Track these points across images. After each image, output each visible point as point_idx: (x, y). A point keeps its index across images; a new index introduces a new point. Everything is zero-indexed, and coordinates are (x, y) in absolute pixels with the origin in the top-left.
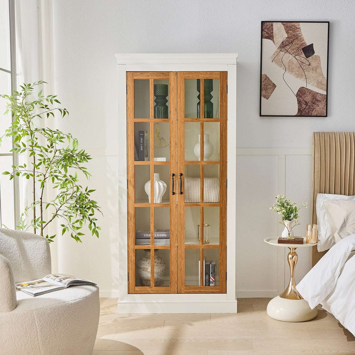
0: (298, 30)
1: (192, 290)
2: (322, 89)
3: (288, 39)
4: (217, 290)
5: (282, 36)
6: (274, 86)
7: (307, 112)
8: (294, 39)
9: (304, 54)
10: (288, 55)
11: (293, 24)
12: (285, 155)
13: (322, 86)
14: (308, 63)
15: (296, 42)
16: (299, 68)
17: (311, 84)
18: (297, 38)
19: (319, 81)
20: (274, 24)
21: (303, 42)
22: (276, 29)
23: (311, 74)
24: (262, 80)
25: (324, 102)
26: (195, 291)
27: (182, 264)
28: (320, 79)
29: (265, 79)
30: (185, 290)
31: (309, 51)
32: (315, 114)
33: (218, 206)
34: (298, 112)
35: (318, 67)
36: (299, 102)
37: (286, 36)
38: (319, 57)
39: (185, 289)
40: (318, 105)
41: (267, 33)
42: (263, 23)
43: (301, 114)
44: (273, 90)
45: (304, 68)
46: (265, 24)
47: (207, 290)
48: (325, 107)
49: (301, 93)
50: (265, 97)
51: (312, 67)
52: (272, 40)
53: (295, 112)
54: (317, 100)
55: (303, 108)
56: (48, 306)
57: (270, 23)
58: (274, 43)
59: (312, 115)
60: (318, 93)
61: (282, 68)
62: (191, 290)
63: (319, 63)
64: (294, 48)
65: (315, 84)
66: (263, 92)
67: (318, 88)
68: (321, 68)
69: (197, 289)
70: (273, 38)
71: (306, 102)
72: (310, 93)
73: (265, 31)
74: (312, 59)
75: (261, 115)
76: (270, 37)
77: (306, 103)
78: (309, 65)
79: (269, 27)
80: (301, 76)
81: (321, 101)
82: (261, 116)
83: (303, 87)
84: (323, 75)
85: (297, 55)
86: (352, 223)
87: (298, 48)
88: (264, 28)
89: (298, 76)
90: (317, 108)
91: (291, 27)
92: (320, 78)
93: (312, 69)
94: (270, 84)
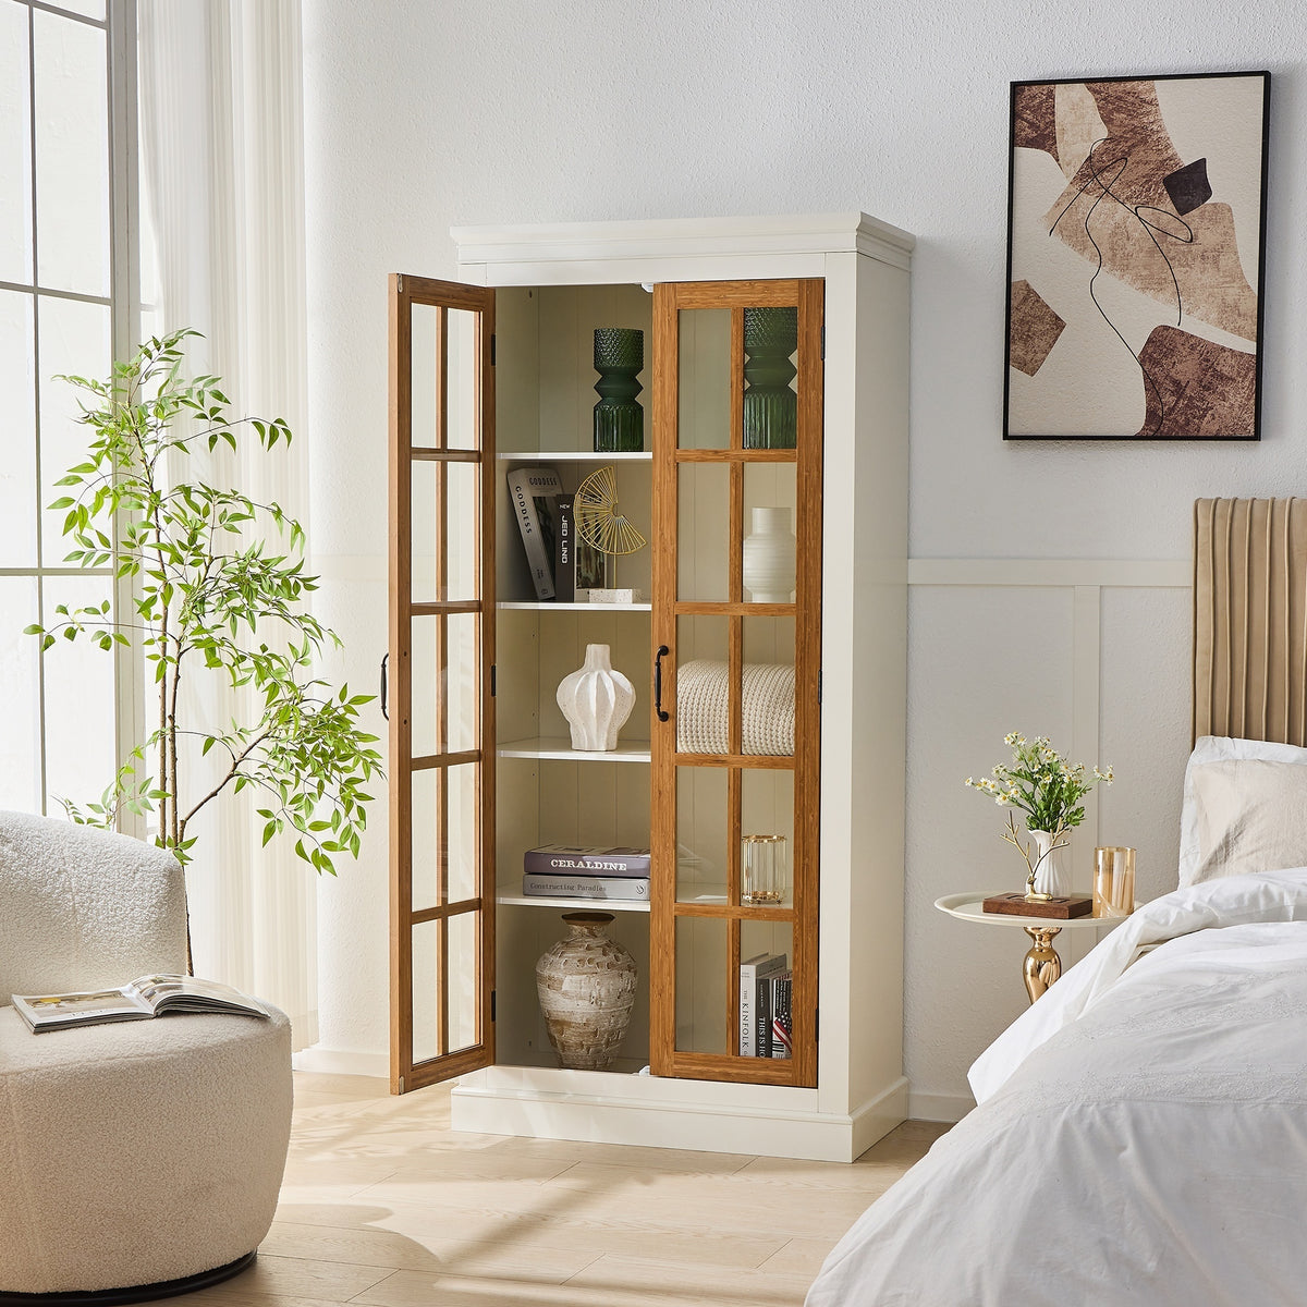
0: (1149, 108)
1: (699, 1068)
2: (1238, 331)
3: (1111, 146)
4: (783, 1074)
5: (1089, 134)
6: (1058, 324)
7: (1181, 420)
8: (1133, 146)
9: (1169, 199)
10: (1108, 205)
11: (1129, 85)
12: (1101, 587)
13: (1241, 322)
14: (1184, 235)
15: (1139, 153)
16: (1151, 253)
17: (1196, 314)
18: (1144, 141)
19: (1229, 300)
20: (1059, 88)
21: (1165, 156)
22: (1067, 109)
23: (1196, 277)
24: (1014, 303)
25: (1247, 383)
26: (708, 1072)
27: (666, 970)
28: (1232, 293)
29: (1025, 299)
30: (675, 1067)
31: (1188, 186)
32: (1213, 429)
33: (788, 767)
34: (1148, 422)
35: (1226, 246)
36: (1151, 385)
37: (1102, 132)
38: (1230, 210)
39: (676, 1063)
40: (1222, 394)
41: (1032, 125)
42: (1016, 88)
43: (1162, 427)
44: (1054, 342)
45: (1172, 254)
46: (1026, 93)
47: (752, 1072)
48: (1253, 401)
49: (1160, 348)
50: (1023, 366)
51: (1201, 248)
52: (1049, 151)
53: (1136, 422)
54: (1222, 377)
55: (1165, 409)
56: (56, 1066)
57: (1045, 87)
58: (1057, 160)
59: (1201, 434)
60: (1223, 349)
61: (1087, 254)
62: (694, 1068)
63: (1229, 233)
64: (1133, 177)
65: (1214, 316)
66: (1018, 350)
67: (1225, 328)
68: (1236, 253)
69: (715, 1066)
70: (1053, 144)
71: (1176, 383)
72: (1193, 348)
73: (1023, 119)
74: (1202, 217)
75: (1010, 433)
76: (1044, 139)
77: (1179, 388)
78: (1191, 241)
79: (1041, 103)
80: (1159, 286)
81: (1233, 380)
82: (1006, 436)
83: (1166, 328)
84: (1242, 277)
85: (1143, 205)
86: (1250, 849)
87: (1148, 178)
88: (1019, 107)
89: (1150, 283)
90: (1222, 408)
91: (1120, 98)
92: (1231, 291)
93: (1203, 257)
94: (1041, 319)
